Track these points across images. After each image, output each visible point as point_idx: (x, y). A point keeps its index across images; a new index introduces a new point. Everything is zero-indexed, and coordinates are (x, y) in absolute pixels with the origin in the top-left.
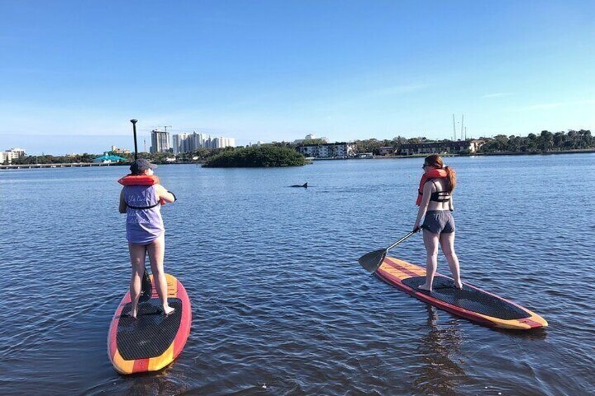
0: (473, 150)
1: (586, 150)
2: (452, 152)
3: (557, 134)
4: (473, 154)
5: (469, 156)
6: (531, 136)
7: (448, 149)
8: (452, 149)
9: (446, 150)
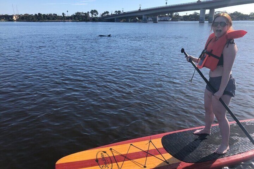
0: (15, 19)
1: (50, 21)
2: (6, 20)
3: (44, 15)
4: (15, 21)
5: (13, 21)
6: (36, 15)
7: (4, 18)
8: (6, 18)
9: (3, 19)
